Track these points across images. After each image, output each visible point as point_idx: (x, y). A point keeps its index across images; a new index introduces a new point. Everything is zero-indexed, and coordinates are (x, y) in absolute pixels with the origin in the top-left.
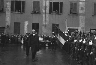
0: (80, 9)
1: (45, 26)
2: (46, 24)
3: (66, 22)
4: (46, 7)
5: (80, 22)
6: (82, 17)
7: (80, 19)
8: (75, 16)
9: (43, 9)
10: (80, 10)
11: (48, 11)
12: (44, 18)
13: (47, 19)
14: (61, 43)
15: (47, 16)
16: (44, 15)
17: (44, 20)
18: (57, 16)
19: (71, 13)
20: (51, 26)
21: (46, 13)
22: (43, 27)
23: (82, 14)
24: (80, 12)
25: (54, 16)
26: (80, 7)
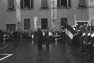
1: (54, 21)
2: (55, 18)
3: (75, 16)
4: (54, 2)
5: (90, 15)
6: (92, 9)
7: (90, 12)
8: (84, 9)
9: (51, 4)
10: (89, 3)
11: (56, 6)
12: (52, 13)
13: (56, 14)
14: (69, 38)
15: (56, 10)
16: (52, 10)
17: (52, 15)
18: (65, 10)
19: (79, 6)
21: (54, 8)
22: (52, 22)
24: (89, 5)
25: (62, 10)
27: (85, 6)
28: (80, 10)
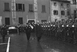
0: (35, 8)
1: (14, 20)
2: (15, 18)
3: (27, 16)
4: (14, 7)
5: (35, 16)
6: (36, 13)
7: (35, 14)
8: (32, 13)
9: (12, 8)
10: (35, 9)
11: (15, 9)
12: (13, 14)
13: (15, 15)
15: (15, 12)
16: (13, 12)
17: (13, 16)
18: (21, 13)
19: (29, 10)
20: (18, 19)
22: (13, 20)
23: (36, 12)
24: (35, 10)
25: (19, 12)
26: (35, 7)
27: (32, 11)
28: (30, 13)
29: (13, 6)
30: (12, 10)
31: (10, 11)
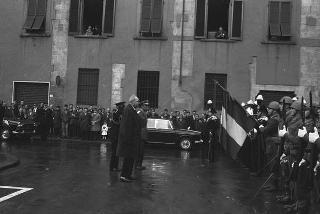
0: (304, 21)
1: (180, 82)
2: (186, 73)
4: (184, 17)
5: (303, 69)
6: (311, 51)
7: (303, 59)
8: (284, 48)
9: (174, 24)
10: (303, 27)
11: (190, 31)
12: (176, 55)
13: (188, 59)
15: (189, 46)
16: (177, 45)
17: (176, 62)
18: (221, 47)
20: (201, 80)
21: (183, 38)
22: (175, 85)
24: (303, 35)
26: (303, 17)
27: (288, 38)
28: (272, 48)
29: (181, 11)
30: (177, 32)
31: (165, 40)
